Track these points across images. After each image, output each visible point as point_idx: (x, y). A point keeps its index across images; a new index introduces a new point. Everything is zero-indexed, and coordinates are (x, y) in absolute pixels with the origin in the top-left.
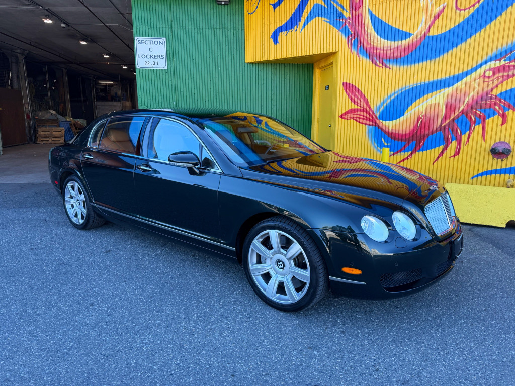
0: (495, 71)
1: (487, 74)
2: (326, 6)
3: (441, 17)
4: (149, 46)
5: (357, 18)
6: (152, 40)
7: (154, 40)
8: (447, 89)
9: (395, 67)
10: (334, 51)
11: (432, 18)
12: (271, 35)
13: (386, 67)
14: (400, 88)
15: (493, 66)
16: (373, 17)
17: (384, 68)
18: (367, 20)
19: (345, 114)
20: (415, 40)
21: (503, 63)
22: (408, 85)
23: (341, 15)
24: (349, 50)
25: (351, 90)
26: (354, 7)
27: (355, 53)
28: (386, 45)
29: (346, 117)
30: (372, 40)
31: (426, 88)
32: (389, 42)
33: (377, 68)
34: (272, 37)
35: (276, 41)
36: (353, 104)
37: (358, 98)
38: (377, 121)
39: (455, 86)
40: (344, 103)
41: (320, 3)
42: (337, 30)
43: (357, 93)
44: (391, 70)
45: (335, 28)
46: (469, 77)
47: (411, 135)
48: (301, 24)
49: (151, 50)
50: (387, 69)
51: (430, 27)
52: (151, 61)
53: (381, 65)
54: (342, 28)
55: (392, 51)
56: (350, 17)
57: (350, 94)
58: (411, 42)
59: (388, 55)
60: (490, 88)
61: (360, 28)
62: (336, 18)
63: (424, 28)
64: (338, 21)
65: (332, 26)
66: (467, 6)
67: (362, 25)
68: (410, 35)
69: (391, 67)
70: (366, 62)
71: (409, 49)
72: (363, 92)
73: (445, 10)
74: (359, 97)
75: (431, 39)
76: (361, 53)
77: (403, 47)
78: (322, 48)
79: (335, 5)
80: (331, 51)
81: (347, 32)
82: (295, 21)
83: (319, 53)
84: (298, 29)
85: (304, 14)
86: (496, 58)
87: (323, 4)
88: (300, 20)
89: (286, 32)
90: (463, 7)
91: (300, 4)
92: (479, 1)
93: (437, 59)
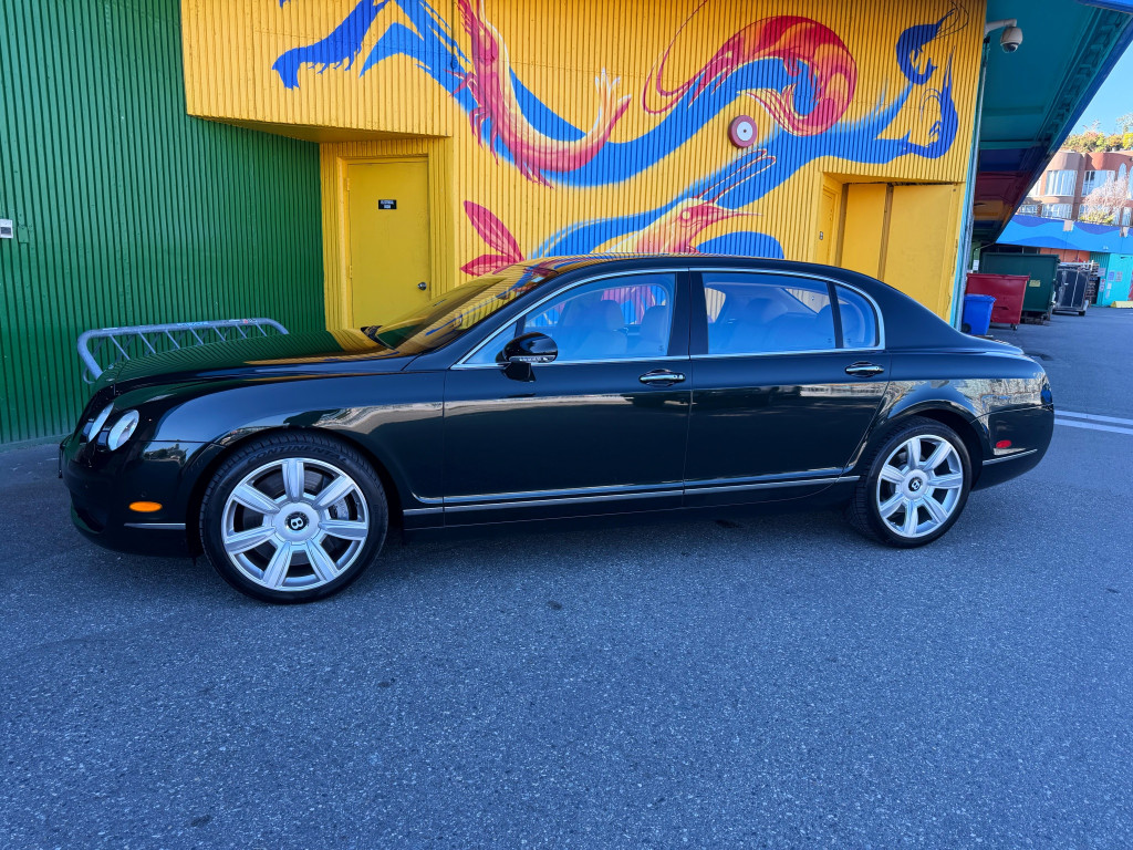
0: (694, 212)
1: (684, 216)
2: (421, 37)
3: (625, 114)
5: (488, 79)
8: (636, 233)
9: (559, 185)
10: (443, 134)
11: (613, 114)
12: (273, 64)
13: (545, 183)
14: (570, 224)
15: (690, 206)
16: (517, 84)
17: (542, 185)
18: (508, 89)
19: (472, 264)
20: (590, 144)
21: (701, 202)
22: (581, 221)
23: (453, 63)
24: (476, 139)
25: (482, 219)
26: (482, 57)
27: (488, 147)
28: (543, 144)
29: (475, 271)
30: (519, 129)
31: (608, 228)
32: (549, 139)
33: (530, 182)
34: (276, 66)
35: (290, 80)
36: (488, 245)
37: (497, 235)
39: (647, 228)
40: (469, 242)
41: (408, 26)
42: (449, 93)
43: (494, 227)
44: (553, 192)
45: (443, 88)
46: (663, 217)
48: (361, 57)
50: (548, 188)
51: (610, 129)
53: (536, 179)
54: (458, 91)
55: (554, 156)
56: (475, 73)
57: (481, 227)
58: (584, 147)
59: (548, 163)
60: (688, 237)
61: (494, 101)
62: (443, 66)
63: (601, 127)
64: (450, 74)
65: (436, 82)
66: (658, 108)
67: (499, 95)
68: (582, 134)
69: (554, 184)
70: (509, 168)
71: (583, 158)
72: (506, 225)
73: (630, 106)
74: (500, 233)
75: (612, 148)
76: (500, 149)
77: (572, 153)
78: (416, 122)
79: (443, 41)
80: (436, 133)
81: (470, 101)
82: (346, 47)
83: (409, 131)
84: (353, 66)
85: (366, 37)
86: (694, 194)
87: (415, 30)
88: (356, 45)
89: (319, 67)
90: (653, 109)
91: (355, 11)
92: (672, 105)
93: (622, 183)
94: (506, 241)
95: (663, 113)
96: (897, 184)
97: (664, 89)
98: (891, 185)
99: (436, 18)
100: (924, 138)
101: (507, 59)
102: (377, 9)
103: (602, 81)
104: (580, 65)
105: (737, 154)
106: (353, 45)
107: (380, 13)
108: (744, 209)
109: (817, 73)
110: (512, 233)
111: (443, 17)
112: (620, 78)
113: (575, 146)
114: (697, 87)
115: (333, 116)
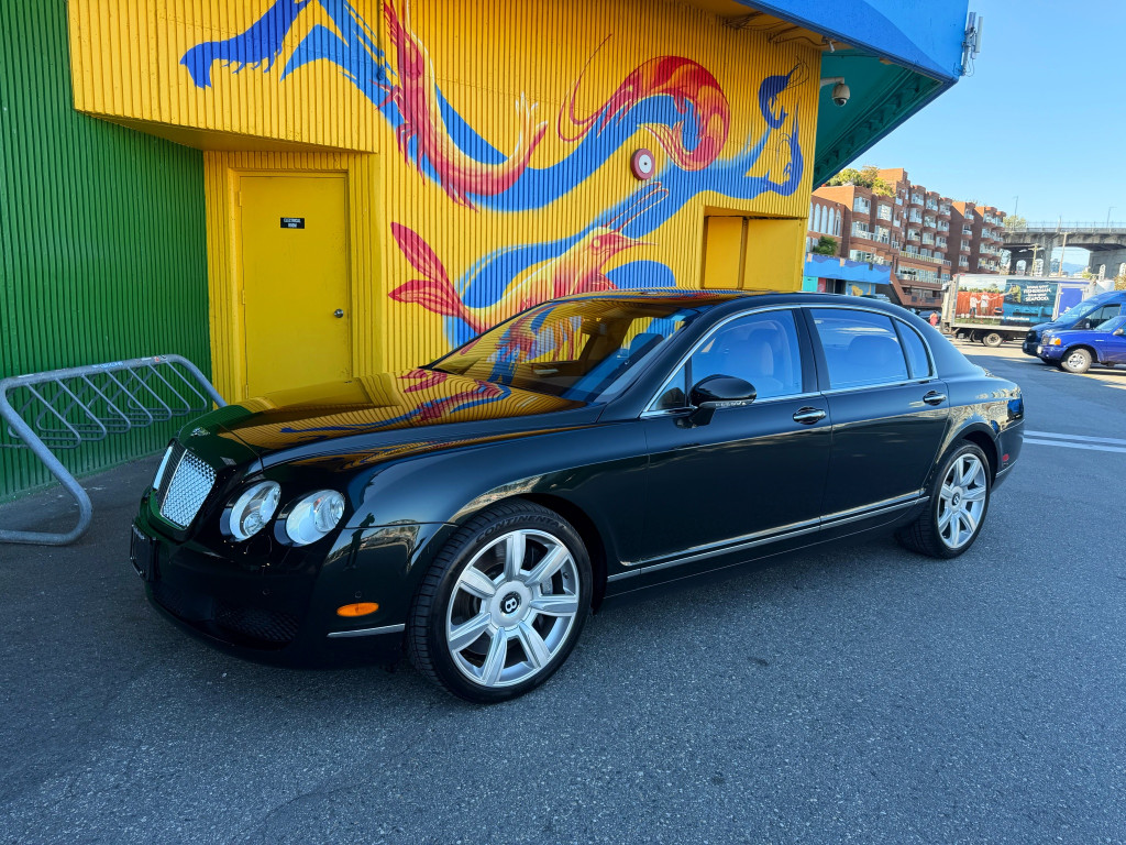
0: (604, 240)
2: (346, 43)
3: (542, 140)
5: (414, 94)
8: (554, 260)
9: (484, 208)
10: (369, 149)
11: (532, 140)
12: (181, 57)
13: (471, 206)
14: (494, 250)
15: (600, 234)
16: (443, 102)
17: (467, 208)
18: (434, 106)
19: (400, 290)
20: (511, 169)
21: (608, 230)
22: (505, 246)
23: (380, 74)
24: (402, 156)
25: (409, 241)
26: (408, 70)
27: (415, 166)
28: (468, 166)
29: (403, 297)
30: (445, 149)
32: (474, 161)
33: (456, 205)
34: (185, 60)
35: (201, 78)
36: (415, 270)
37: (424, 259)
38: (461, 308)
39: (563, 255)
40: (395, 268)
41: (332, 29)
42: (375, 106)
43: (421, 250)
44: (478, 215)
45: (369, 100)
46: (577, 244)
48: (283, 59)
50: (473, 211)
51: (529, 154)
53: (462, 202)
54: (383, 104)
55: (479, 179)
56: (401, 87)
57: (409, 250)
58: (506, 171)
59: (473, 185)
60: (599, 264)
61: (420, 117)
62: (369, 77)
63: (522, 153)
64: (375, 86)
65: (362, 92)
66: (571, 136)
67: (425, 112)
68: (504, 158)
69: (479, 208)
70: (435, 187)
72: (433, 248)
73: (547, 132)
74: (427, 258)
75: (531, 174)
76: (427, 169)
77: (495, 177)
78: (341, 135)
79: (368, 49)
80: (362, 148)
81: (396, 116)
82: (265, 46)
83: (334, 144)
84: (273, 68)
85: (288, 37)
86: (603, 222)
87: (339, 35)
88: (277, 45)
89: (234, 65)
90: (566, 137)
91: (275, 8)
92: (583, 134)
93: (541, 209)
94: (433, 265)
95: (576, 142)
96: (751, 218)
97: (576, 117)
98: (746, 219)
99: (361, 24)
100: (780, 178)
101: (433, 76)
102: (299, 7)
103: (521, 104)
104: (501, 87)
105: (639, 185)
106: (273, 46)
107: (303, 12)
108: (643, 239)
109: (700, 112)
110: (439, 257)
111: (368, 23)
112: (537, 103)
113: (498, 170)
114: (604, 119)
115: (252, 123)
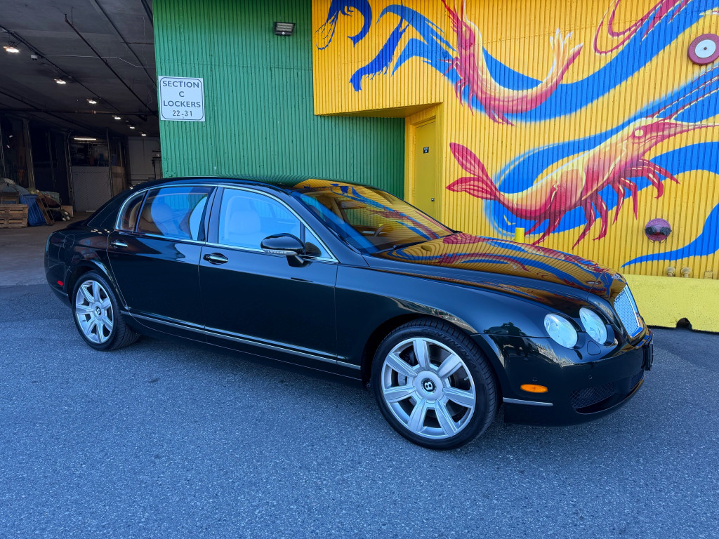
1: (637, 134)
2: (426, 43)
3: (576, 61)
4: (179, 89)
5: (467, 59)
6: (184, 80)
7: (186, 81)
8: (587, 152)
9: (519, 123)
10: (438, 101)
11: (565, 63)
12: (350, 79)
13: (508, 123)
14: (527, 150)
16: (488, 58)
17: (505, 125)
18: (481, 62)
19: (454, 184)
20: (544, 89)
21: (655, 119)
22: (536, 147)
23: (446, 55)
24: (458, 100)
25: (461, 153)
26: (463, 45)
28: (506, 95)
29: (455, 188)
30: (488, 88)
31: (561, 150)
32: (511, 91)
33: (496, 124)
34: (351, 81)
35: (357, 87)
37: (471, 163)
38: (497, 194)
39: (597, 148)
40: (452, 169)
41: (418, 38)
42: (442, 74)
44: (514, 128)
45: (438, 72)
46: (614, 137)
47: (543, 211)
48: (392, 65)
49: (182, 94)
50: (509, 126)
51: (563, 74)
52: (182, 109)
53: (500, 121)
55: (515, 102)
56: (459, 57)
57: (460, 158)
58: (539, 92)
59: (510, 108)
60: (641, 150)
61: (471, 72)
62: (439, 58)
63: (555, 74)
64: (442, 62)
65: (434, 69)
66: (609, 49)
67: (475, 68)
68: (537, 82)
70: (481, 116)
71: (539, 100)
73: (582, 52)
75: (564, 89)
76: (475, 104)
77: (529, 98)
78: (421, 97)
79: (439, 42)
80: (433, 102)
81: (455, 77)
82: (384, 61)
83: (417, 103)
84: (388, 71)
85: (395, 52)
86: (647, 113)
87: (422, 40)
88: (390, 59)
89: (371, 76)
90: (604, 50)
91: (389, 39)
92: (624, 42)
93: (573, 114)
94: (477, 166)
97: (616, 30)
99: (435, 28)
102: (401, 33)
104: (537, 31)
106: (388, 59)
107: (403, 35)
112: (572, 32)
114: (651, 21)
